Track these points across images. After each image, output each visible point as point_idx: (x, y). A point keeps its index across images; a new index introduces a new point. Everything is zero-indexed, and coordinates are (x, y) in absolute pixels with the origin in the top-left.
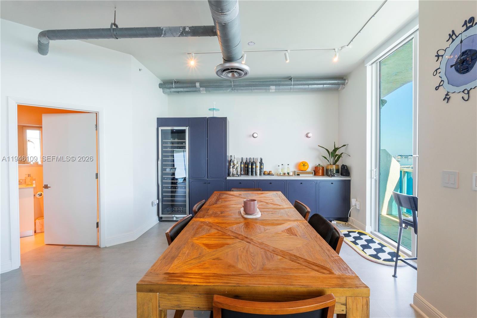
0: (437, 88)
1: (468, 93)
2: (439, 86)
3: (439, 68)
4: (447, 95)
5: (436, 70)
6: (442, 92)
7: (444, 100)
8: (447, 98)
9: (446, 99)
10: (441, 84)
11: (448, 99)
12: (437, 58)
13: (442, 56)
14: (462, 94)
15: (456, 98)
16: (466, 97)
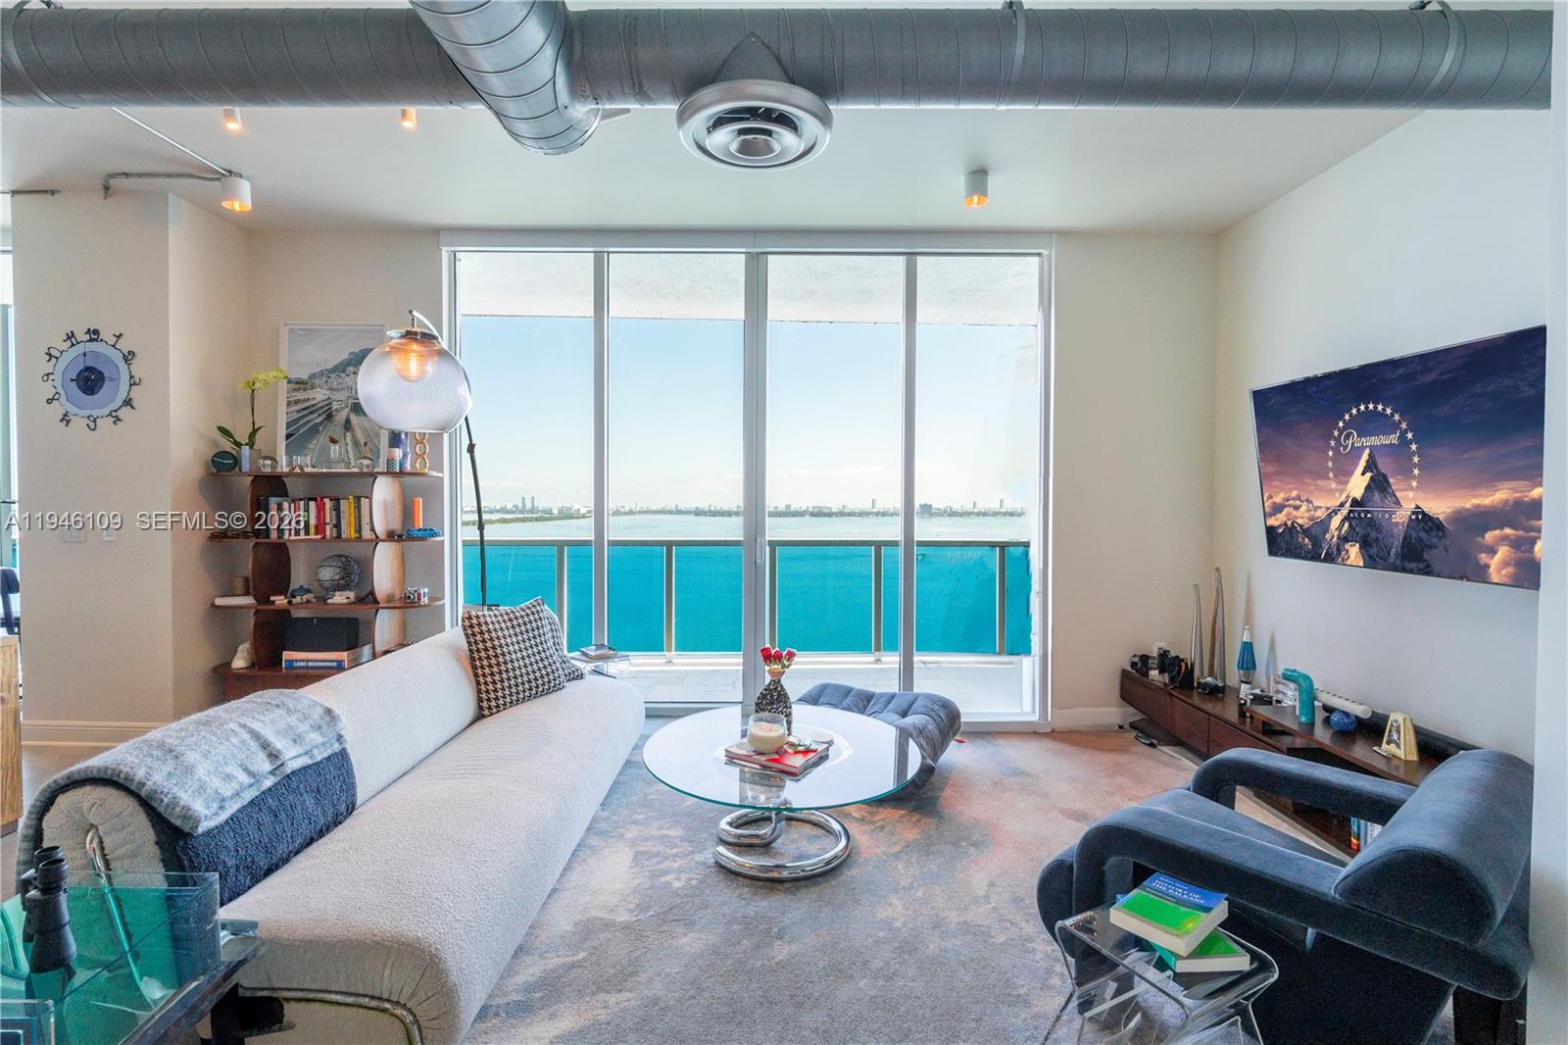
0: (49, 401)
1: (95, 421)
2: (53, 399)
3: (52, 374)
4: (65, 415)
5: (48, 375)
6: (58, 410)
7: (61, 421)
8: (65, 419)
9: (65, 422)
10: (57, 396)
11: (68, 422)
12: (48, 357)
13: (57, 358)
14: (88, 421)
15: (79, 424)
16: (92, 425)
